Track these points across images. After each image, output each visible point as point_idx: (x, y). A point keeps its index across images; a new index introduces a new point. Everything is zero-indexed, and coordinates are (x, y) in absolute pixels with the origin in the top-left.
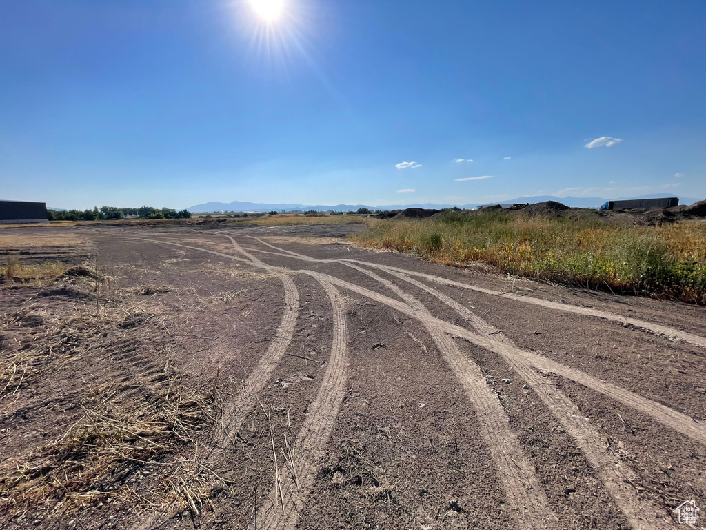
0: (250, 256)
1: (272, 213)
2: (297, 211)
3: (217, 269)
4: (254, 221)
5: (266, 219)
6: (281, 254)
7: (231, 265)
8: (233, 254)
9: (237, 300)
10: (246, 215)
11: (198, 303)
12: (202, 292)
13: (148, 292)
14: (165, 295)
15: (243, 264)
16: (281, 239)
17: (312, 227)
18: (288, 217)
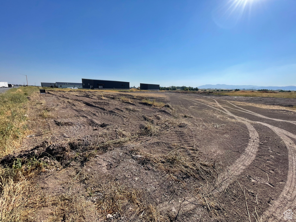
0: (225, 109)
1: (237, 90)
2: (252, 89)
3: (210, 113)
4: (226, 94)
5: (233, 92)
6: (242, 111)
7: (216, 112)
8: (216, 107)
9: (221, 128)
10: (222, 90)
11: (204, 125)
12: (205, 121)
13: (185, 117)
14: (191, 119)
15: (222, 113)
16: (242, 103)
17: (264, 99)
18: (247, 92)
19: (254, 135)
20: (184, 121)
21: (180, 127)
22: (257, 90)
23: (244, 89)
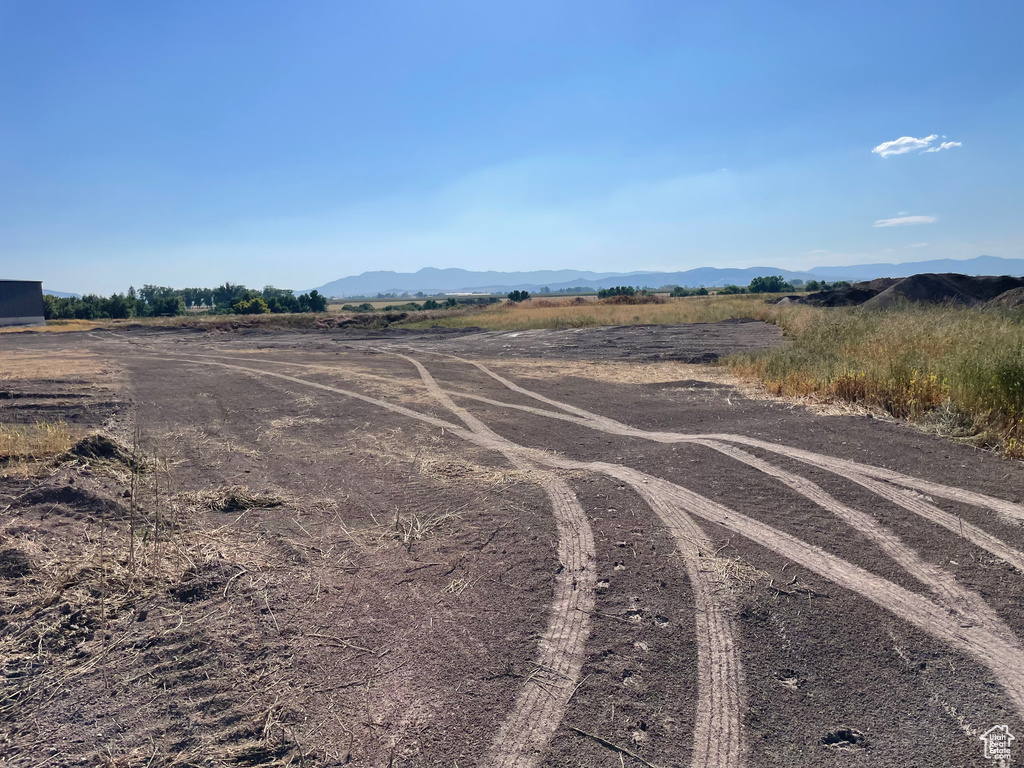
0: (463, 413)
1: (517, 297)
2: (578, 289)
3: (385, 449)
4: (472, 318)
5: (500, 311)
6: (540, 412)
7: (419, 437)
8: (422, 409)
9: (435, 542)
10: (451, 302)
11: (343, 544)
12: (353, 513)
13: (233, 506)
14: (269, 514)
15: (449, 436)
16: (539, 368)
17: (621, 333)
18: (557, 305)
19: (577, 546)
20: (217, 544)
21: (186, 595)
22: (596, 289)
23: (546, 292)
